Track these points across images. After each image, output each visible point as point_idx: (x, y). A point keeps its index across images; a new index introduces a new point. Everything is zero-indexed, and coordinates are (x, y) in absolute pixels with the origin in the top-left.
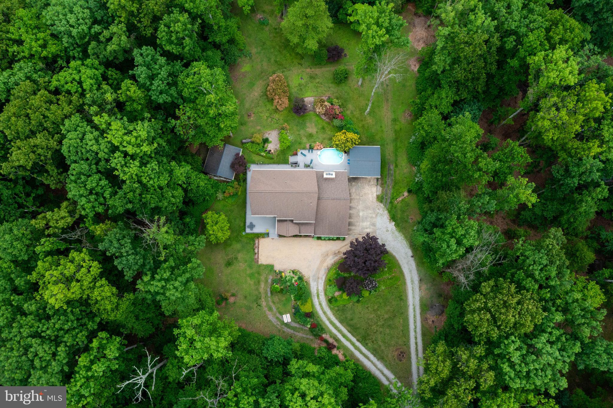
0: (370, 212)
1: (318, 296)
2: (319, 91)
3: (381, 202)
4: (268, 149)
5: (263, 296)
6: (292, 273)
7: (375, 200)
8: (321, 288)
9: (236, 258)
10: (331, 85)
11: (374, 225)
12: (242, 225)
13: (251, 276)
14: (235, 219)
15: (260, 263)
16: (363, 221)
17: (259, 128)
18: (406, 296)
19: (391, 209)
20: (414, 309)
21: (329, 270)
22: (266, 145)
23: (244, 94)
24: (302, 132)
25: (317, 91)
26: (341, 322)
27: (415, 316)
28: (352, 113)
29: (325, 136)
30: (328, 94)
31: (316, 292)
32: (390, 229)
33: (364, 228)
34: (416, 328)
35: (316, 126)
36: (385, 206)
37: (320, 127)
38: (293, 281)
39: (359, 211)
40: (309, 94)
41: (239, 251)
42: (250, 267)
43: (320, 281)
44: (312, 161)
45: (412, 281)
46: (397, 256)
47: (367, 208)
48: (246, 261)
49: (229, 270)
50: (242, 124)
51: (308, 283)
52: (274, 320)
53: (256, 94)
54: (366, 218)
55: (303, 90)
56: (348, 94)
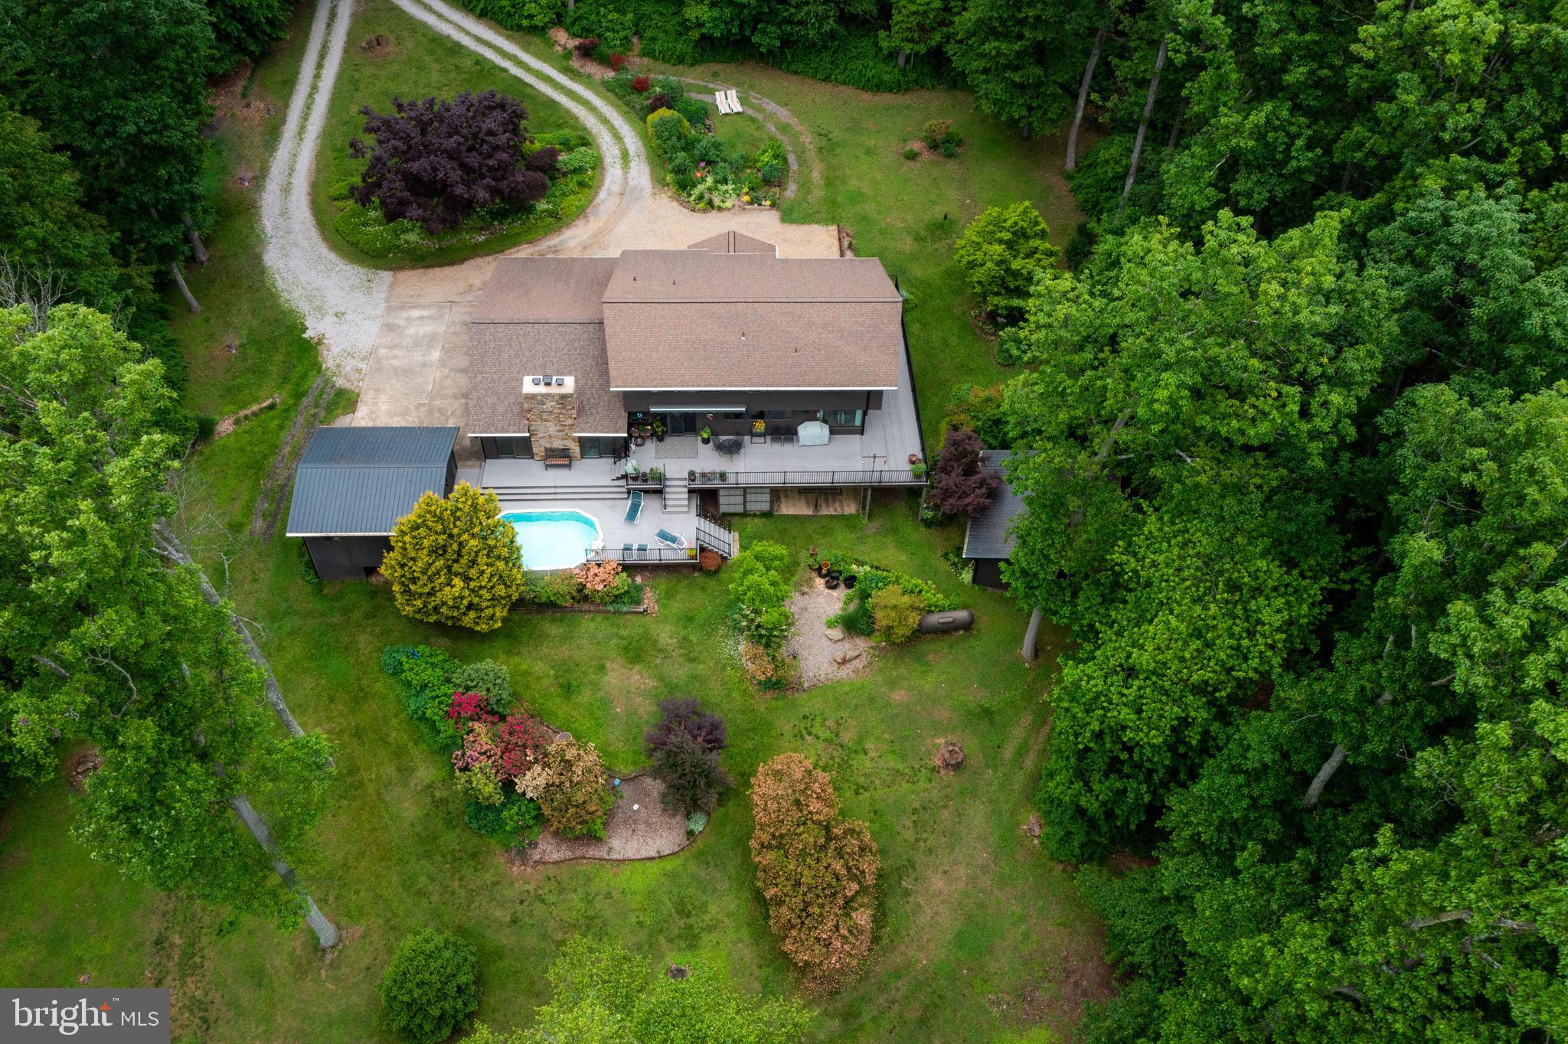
0: (395, 362)
1: (625, 155)
2: (575, 899)
3: (341, 393)
4: (842, 592)
5: (812, 154)
6: (717, 201)
7: (367, 397)
8: (613, 175)
9: (918, 239)
10: (505, 939)
11: (390, 328)
12: (915, 328)
13: (857, 198)
14: (945, 342)
15: (833, 229)
16: (432, 338)
17: (899, 696)
18: (319, 156)
19: (304, 376)
20: (302, 129)
21: (582, 212)
22: (852, 607)
23: (1003, 882)
24: (679, 673)
25: (589, 901)
26: (552, 104)
27: (305, 117)
28: (405, 771)
29: (564, 651)
30: (522, 878)
31: (633, 164)
32: (330, 319)
33: (429, 318)
34: (311, 96)
35: (606, 702)
36: (327, 382)
37: (585, 696)
38: (710, 180)
39: (443, 363)
40: (638, 881)
41: (913, 257)
42: (865, 219)
43: (616, 188)
44: (632, 516)
45: (286, 190)
46: (323, 249)
47: (406, 373)
48: (882, 231)
49: (937, 212)
50: (987, 713)
51: (659, 182)
52: (771, 106)
53: (938, 883)
54: (417, 344)
55: (668, 906)
56: (408, 884)
